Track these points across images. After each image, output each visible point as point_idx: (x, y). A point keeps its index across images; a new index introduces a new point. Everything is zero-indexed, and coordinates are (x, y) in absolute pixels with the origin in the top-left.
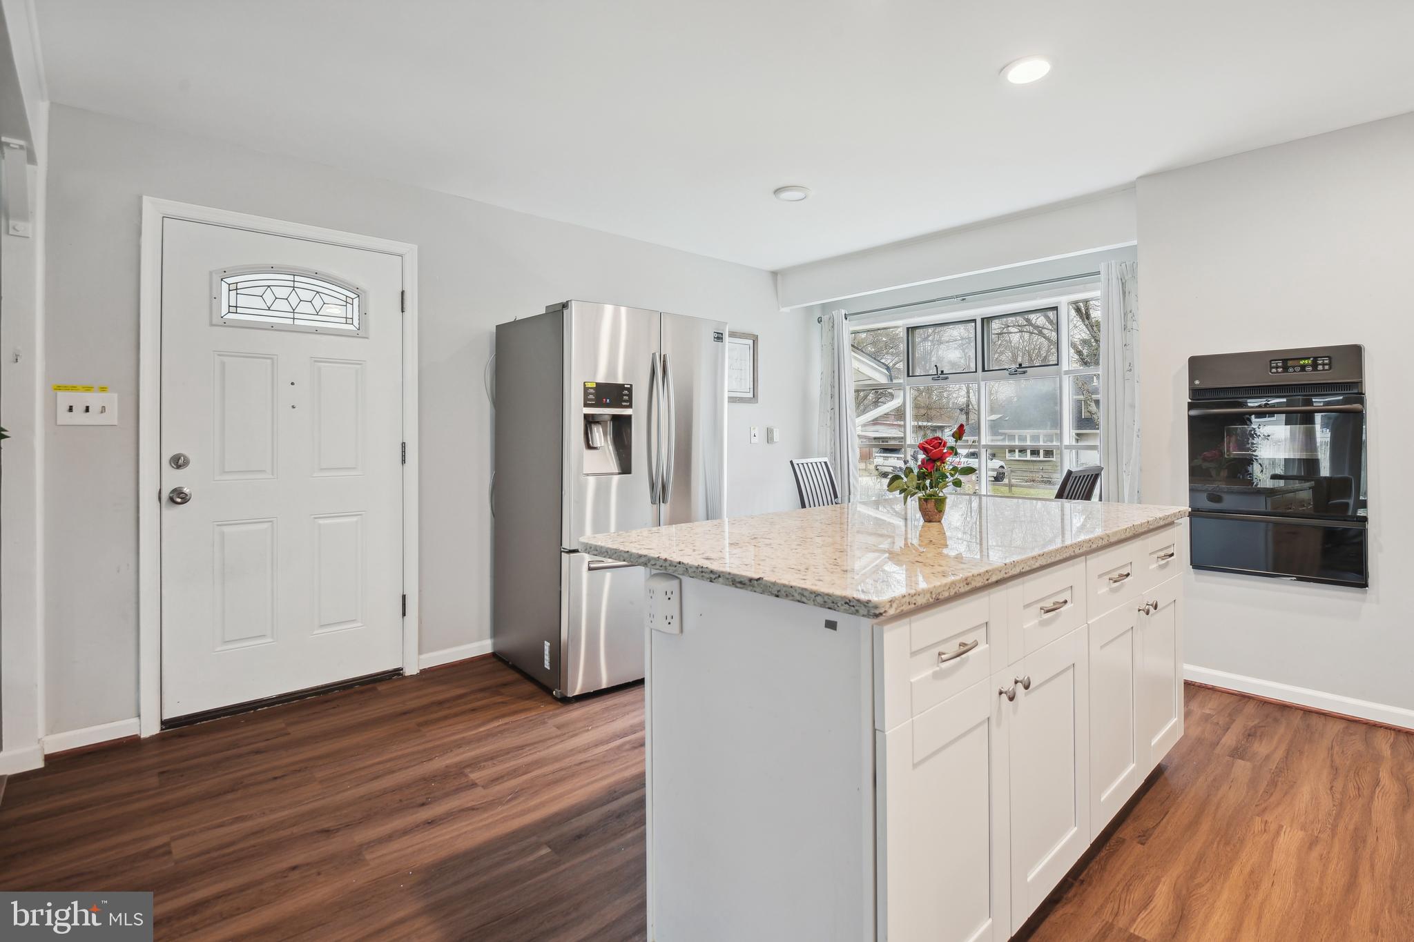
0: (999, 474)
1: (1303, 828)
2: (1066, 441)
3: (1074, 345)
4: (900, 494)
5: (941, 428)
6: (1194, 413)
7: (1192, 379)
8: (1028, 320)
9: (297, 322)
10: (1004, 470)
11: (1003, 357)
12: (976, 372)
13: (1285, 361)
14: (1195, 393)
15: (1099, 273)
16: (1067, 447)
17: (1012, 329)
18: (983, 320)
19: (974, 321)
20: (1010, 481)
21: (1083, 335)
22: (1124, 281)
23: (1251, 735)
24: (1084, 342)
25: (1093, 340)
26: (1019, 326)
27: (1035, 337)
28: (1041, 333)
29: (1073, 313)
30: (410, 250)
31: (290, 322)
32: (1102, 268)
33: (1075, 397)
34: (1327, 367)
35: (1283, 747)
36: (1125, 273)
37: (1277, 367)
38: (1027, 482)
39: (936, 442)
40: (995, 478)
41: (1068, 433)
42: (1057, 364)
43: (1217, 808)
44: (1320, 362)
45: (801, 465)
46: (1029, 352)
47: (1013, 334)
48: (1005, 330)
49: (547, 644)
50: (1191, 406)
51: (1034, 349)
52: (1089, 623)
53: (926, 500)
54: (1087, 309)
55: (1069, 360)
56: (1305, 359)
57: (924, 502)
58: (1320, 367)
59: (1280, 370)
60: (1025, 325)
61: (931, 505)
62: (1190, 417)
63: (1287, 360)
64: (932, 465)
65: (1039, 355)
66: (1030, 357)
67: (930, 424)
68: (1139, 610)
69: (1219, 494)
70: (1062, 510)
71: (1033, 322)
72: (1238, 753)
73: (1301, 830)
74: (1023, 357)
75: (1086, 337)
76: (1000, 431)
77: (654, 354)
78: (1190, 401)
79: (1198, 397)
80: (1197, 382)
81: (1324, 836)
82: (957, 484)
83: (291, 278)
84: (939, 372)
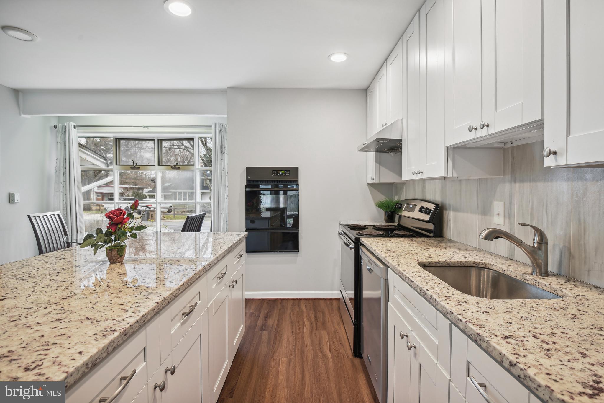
0: (169, 210)
1: (287, 356)
2: (197, 200)
3: (201, 156)
4: (91, 247)
5: (142, 189)
6: (248, 189)
7: (247, 176)
8: (182, 144)
10: (172, 208)
11: (172, 158)
12: (155, 165)
13: (277, 171)
14: (248, 181)
15: (211, 127)
16: (198, 203)
17: (175, 147)
18: (158, 140)
19: (154, 140)
20: (174, 212)
21: (204, 152)
22: (221, 132)
23: (266, 317)
24: (205, 155)
25: (208, 155)
26: (178, 145)
27: (185, 151)
28: (188, 150)
29: (200, 143)
32: (213, 124)
33: (201, 177)
34: (289, 174)
35: (277, 319)
36: (222, 128)
37: (274, 173)
38: (181, 212)
39: (118, 212)
40: (168, 211)
41: (198, 190)
42: (194, 165)
43: (258, 360)
44: (287, 172)
45: (37, 218)
46: (183, 157)
47: (176, 149)
48: (173, 147)
50: (246, 187)
51: (185, 156)
52: (208, 306)
53: (111, 250)
54: (206, 143)
55: (198, 163)
56: (283, 171)
57: (109, 251)
58: (287, 174)
59: (275, 174)
60: (181, 146)
61: (114, 253)
62: (246, 191)
63: (277, 170)
64: (114, 227)
65: (187, 159)
66: (183, 159)
67: (136, 187)
68: (230, 287)
69: (254, 220)
70: (196, 236)
71: (185, 145)
72: (263, 328)
73: (286, 357)
74: (180, 159)
75: (206, 154)
76: (170, 191)
78: (246, 185)
79: (249, 183)
80: (249, 177)
81: (293, 357)
82: (134, 236)
84: (135, 164)
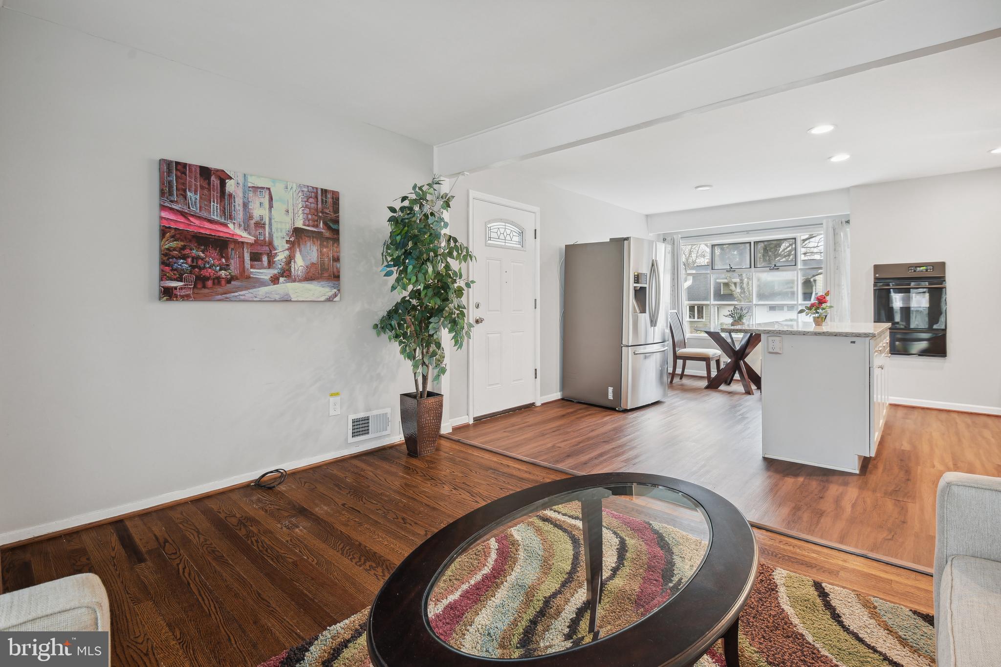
6: (876, 288)
7: (875, 274)
9: (506, 244)
12: (751, 268)
13: (915, 267)
15: (822, 224)
18: (754, 242)
19: (750, 243)
30: (536, 209)
31: (504, 244)
32: (824, 222)
34: (932, 270)
42: (795, 265)
44: (929, 268)
49: (610, 389)
56: (923, 267)
58: (929, 270)
59: (912, 271)
62: (874, 290)
77: (653, 260)
79: (877, 280)
80: (877, 275)
83: (504, 224)
84: (731, 268)
